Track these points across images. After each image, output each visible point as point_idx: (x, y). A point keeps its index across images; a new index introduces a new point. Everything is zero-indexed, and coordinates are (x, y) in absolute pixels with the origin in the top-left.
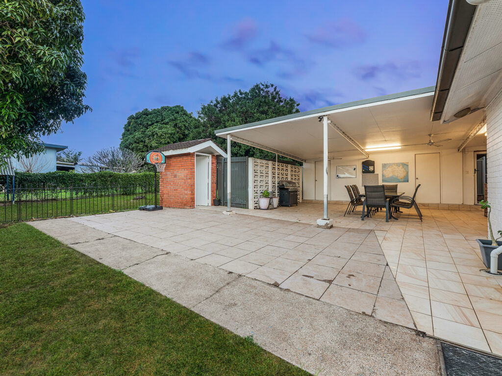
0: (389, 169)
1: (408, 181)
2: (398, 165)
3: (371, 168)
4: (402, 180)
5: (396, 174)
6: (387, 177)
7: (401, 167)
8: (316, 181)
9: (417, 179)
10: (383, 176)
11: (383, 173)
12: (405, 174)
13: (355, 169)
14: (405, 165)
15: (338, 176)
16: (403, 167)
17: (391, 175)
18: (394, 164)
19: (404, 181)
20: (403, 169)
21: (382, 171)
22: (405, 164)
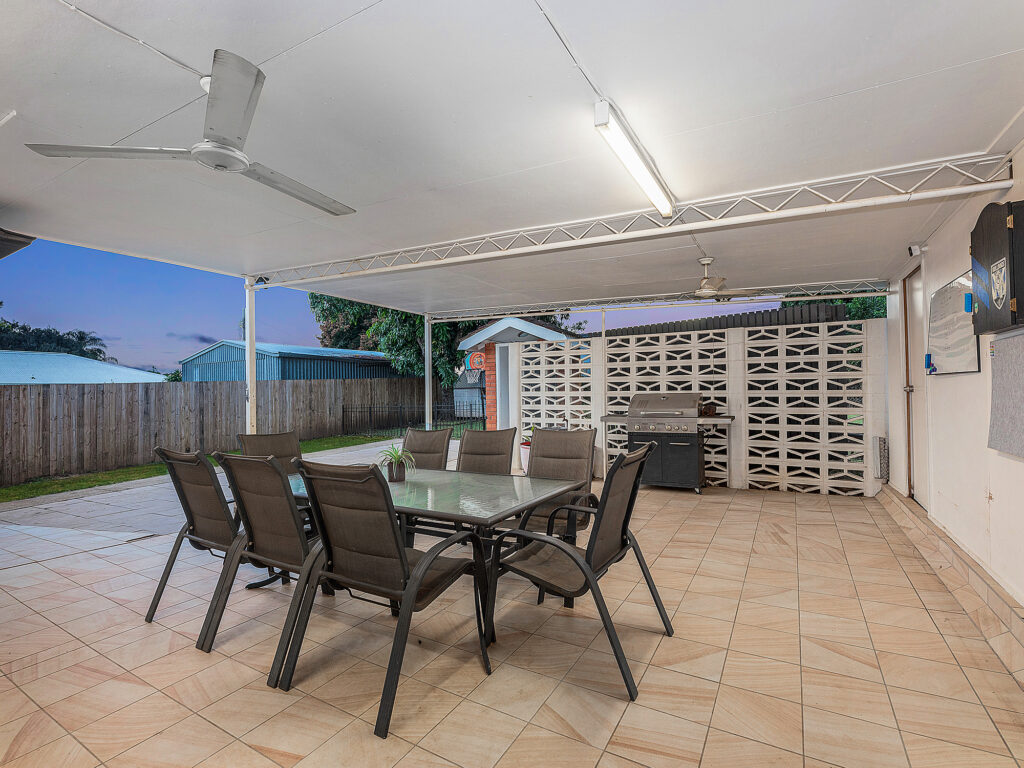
8: (909, 389)
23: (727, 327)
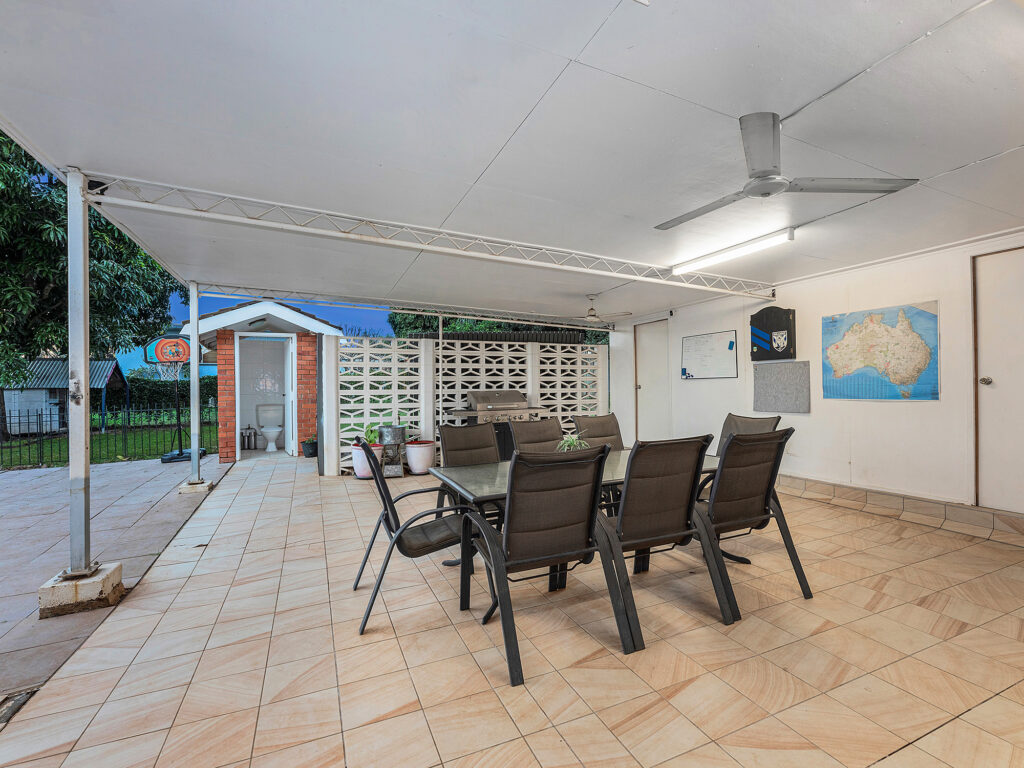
0: (851, 339)
1: (934, 395)
2: (887, 317)
3: (780, 340)
4: (910, 388)
5: (879, 361)
6: (840, 374)
7: (902, 325)
8: (637, 387)
9: (988, 382)
10: (826, 369)
11: (826, 358)
12: (919, 358)
13: (731, 346)
14: (922, 318)
15: (684, 371)
16: (911, 326)
17: (857, 365)
18: (870, 314)
19: (917, 395)
20: (912, 339)
21: (825, 349)
22: (921, 313)
23: (527, 341)
